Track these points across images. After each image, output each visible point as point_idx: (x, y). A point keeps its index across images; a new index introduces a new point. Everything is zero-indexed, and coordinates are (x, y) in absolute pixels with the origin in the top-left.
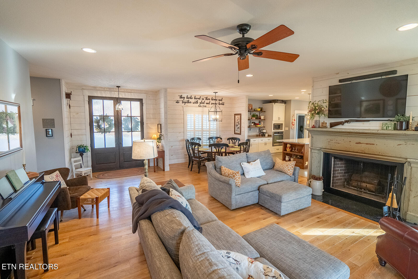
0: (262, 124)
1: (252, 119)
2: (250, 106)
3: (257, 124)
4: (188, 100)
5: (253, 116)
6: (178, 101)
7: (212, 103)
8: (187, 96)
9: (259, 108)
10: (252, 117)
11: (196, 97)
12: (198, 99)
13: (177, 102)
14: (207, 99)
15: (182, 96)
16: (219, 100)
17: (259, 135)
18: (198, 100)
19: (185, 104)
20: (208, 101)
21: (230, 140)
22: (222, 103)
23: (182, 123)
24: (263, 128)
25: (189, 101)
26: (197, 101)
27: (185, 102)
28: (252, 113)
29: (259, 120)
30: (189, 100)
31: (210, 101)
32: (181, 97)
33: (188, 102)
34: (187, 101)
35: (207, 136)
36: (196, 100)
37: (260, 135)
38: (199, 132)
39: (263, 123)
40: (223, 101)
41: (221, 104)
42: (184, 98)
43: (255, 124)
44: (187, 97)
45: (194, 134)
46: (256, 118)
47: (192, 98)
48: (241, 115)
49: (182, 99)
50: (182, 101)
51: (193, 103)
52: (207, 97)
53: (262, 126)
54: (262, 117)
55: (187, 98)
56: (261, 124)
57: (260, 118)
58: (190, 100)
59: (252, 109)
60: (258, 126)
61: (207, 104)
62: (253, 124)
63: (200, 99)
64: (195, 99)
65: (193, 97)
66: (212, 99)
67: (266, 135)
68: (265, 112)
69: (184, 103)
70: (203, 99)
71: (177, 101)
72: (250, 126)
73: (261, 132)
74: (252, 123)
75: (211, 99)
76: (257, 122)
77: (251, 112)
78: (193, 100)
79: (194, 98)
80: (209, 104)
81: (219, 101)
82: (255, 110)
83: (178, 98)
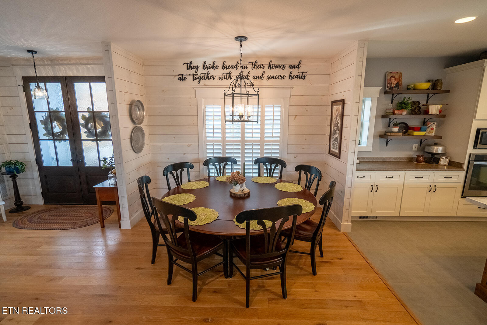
0: (432, 129)
1: (394, 114)
2: (393, 76)
3: (414, 129)
4: (206, 71)
5: (402, 105)
6: (184, 76)
7: (269, 74)
8: (205, 62)
9: (429, 81)
10: (394, 110)
11: (228, 64)
12: (233, 67)
13: (182, 79)
14: (255, 66)
15: (191, 63)
16: (291, 67)
17: (417, 161)
18: (231, 70)
19: (199, 82)
20: (259, 72)
21: (303, 172)
22: (301, 74)
23: (193, 125)
24: (437, 141)
25: (209, 75)
26: (230, 73)
27: (200, 78)
28: (398, 98)
29: (423, 116)
30: (208, 73)
31: (263, 70)
32: (190, 66)
33: (208, 77)
34: (203, 75)
35: (254, 155)
36: (228, 71)
37: (421, 159)
38: (233, 145)
39: (434, 126)
40: (301, 70)
41: (297, 77)
42: (197, 67)
43: (406, 129)
44: (204, 65)
45: (224, 149)
46: (413, 112)
47: (217, 67)
48: (344, 104)
49: (193, 71)
50: (191, 77)
51: (220, 78)
52: (256, 62)
53: (433, 134)
54: (434, 109)
55: (204, 68)
56: (429, 130)
57: (427, 112)
58: (212, 72)
59: (398, 85)
60: (416, 133)
61: (255, 78)
62: (396, 129)
63: (236, 67)
64: (223, 68)
65: (219, 63)
66: (270, 65)
67: (444, 161)
68: (448, 91)
69: (198, 80)
70: (246, 67)
71: (181, 77)
72: (386, 132)
73: (426, 150)
74: (395, 125)
75: (267, 67)
76: (414, 121)
77: (394, 96)
78: (219, 72)
79: (221, 67)
80: (261, 77)
81: (292, 70)
82: (408, 89)
83: (183, 70)
